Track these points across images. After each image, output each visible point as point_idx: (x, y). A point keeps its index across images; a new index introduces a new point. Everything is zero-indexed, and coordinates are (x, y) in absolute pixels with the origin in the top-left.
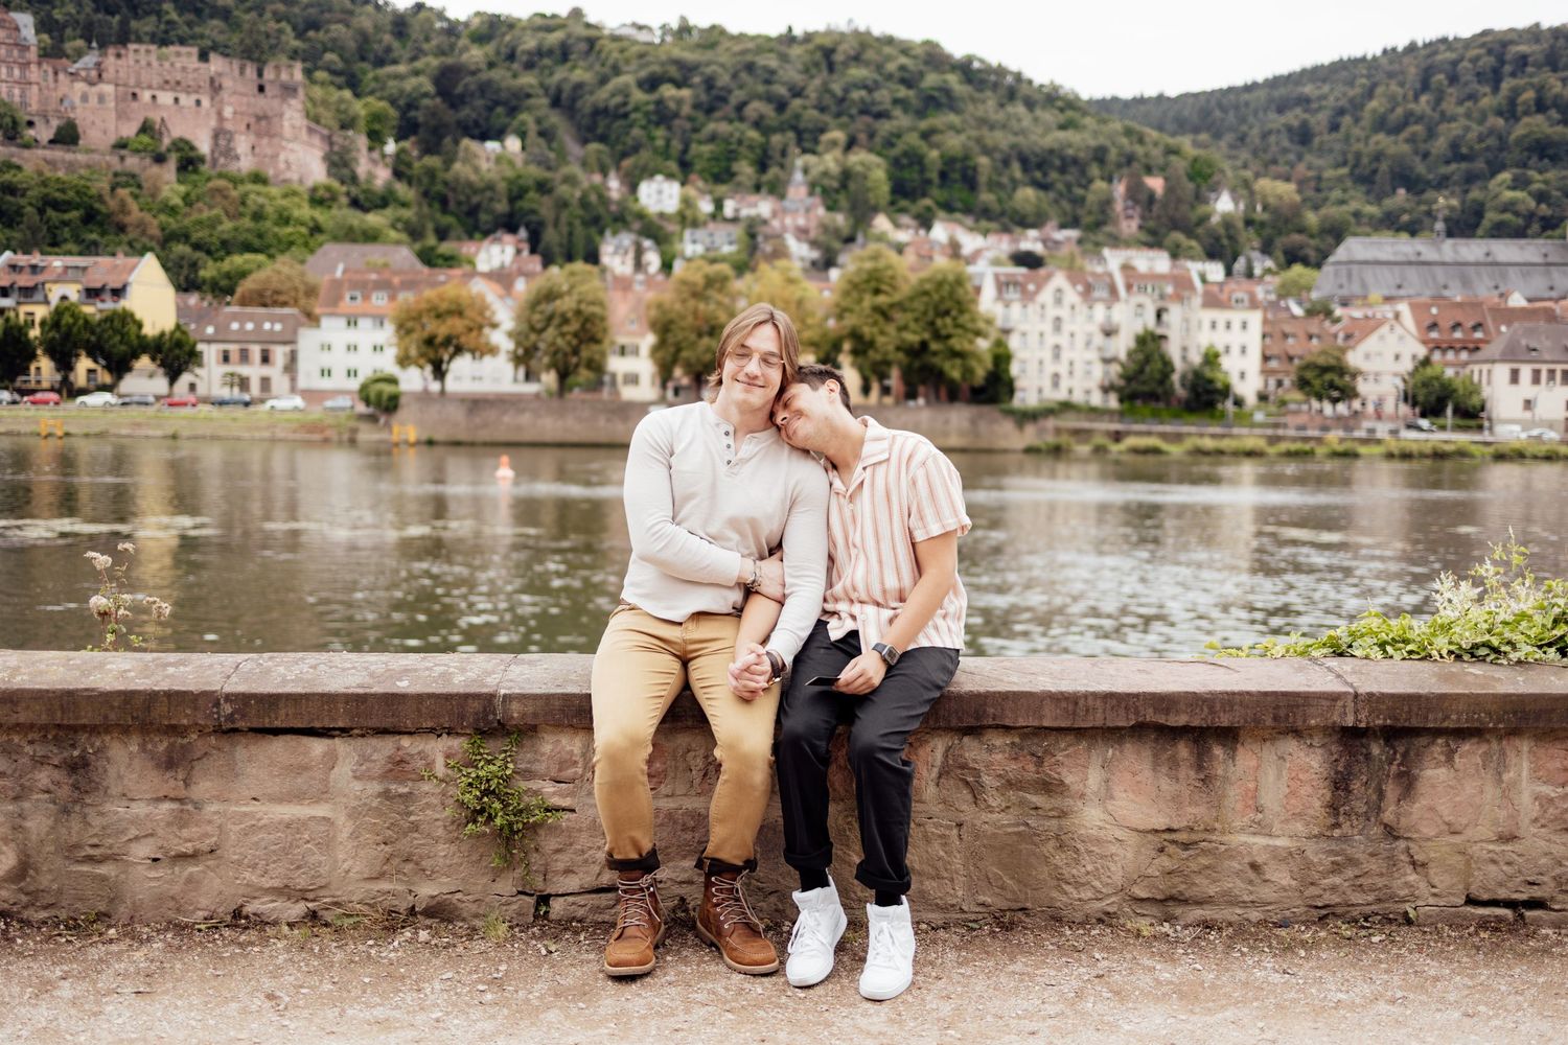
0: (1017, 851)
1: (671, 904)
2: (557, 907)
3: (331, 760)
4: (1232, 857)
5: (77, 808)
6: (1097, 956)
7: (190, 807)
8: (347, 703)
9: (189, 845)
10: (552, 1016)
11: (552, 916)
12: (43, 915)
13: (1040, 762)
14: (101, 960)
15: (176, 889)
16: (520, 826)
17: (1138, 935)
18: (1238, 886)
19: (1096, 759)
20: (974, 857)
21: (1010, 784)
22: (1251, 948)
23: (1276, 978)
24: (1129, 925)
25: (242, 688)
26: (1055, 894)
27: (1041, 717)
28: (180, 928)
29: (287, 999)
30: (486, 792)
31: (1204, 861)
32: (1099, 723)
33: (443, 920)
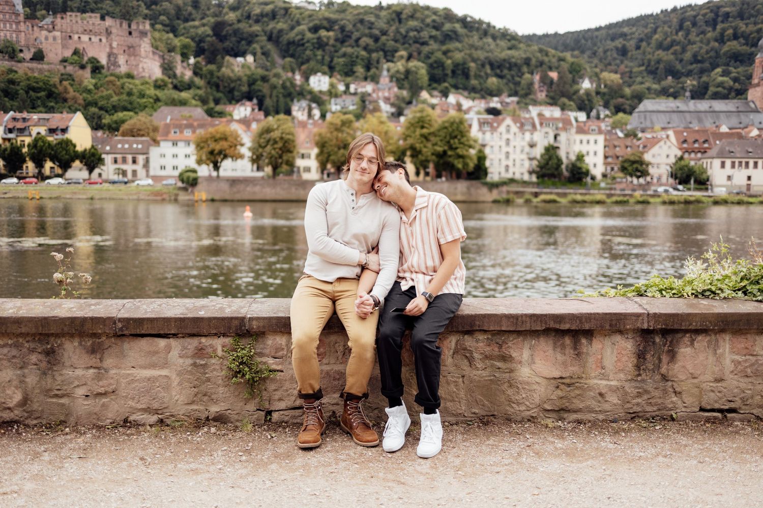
0: (490, 388)
1: (328, 414)
2: (275, 416)
3: (168, 349)
4: (590, 390)
5: (50, 372)
6: (528, 437)
7: (103, 371)
8: (175, 322)
9: (103, 389)
10: (274, 466)
11: (273, 420)
12: (35, 422)
13: (500, 346)
14: (62, 443)
15: (97, 409)
16: (258, 379)
17: (547, 427)
18: (593, 404)
19: (527, 345)
20: (470, 391)
21: (486, 357)
22: (599, 432)
23: (611, 446)
24: (542, 422)
25: (126, 316)
26: (508, 408)
27: (501, 326)
28: (99, 428)
29: (150, 460)
30: (241, 363)
31: (577, 392)
32: (528, 328)
33: (222, 423)
